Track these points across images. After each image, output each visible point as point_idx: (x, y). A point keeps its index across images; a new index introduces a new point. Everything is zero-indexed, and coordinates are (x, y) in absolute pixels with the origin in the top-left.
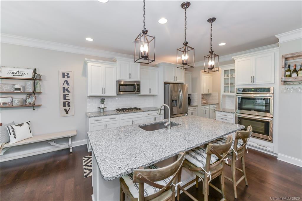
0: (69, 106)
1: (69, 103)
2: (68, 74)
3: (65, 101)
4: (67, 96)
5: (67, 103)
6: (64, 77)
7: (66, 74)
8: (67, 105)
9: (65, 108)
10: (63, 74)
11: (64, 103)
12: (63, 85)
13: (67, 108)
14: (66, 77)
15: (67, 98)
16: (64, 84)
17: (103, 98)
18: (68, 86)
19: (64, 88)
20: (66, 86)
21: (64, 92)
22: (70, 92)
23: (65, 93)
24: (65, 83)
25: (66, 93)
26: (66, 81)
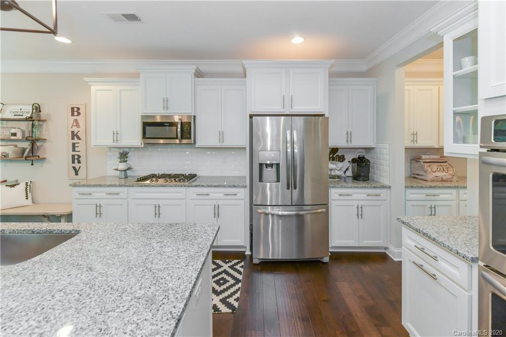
0: (79, 162)
1: (79, 157)
2: (78, 109)
3: (74, 153)
4: (76, 145)
5: (76, 157)
6: (73, 115)
7: (76, 109)
8: (76, 161)
9: (74, 165)
10: (73, 109)
11: (73, 156)
12: (72, 128)
13: (77, 165)
14: (76, 113)
15: (77, 149)
16: (73, 126)
17: (126, 150)
18: (78, 129)
19: (73, 132)
20: (75, 129)
21: (73, 139)
22: (80, 139)
23: (74, 141)
24: (75, 124)
25: (76, 140)
26: (76, 120)
